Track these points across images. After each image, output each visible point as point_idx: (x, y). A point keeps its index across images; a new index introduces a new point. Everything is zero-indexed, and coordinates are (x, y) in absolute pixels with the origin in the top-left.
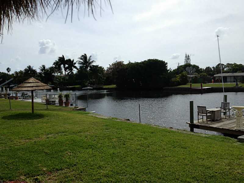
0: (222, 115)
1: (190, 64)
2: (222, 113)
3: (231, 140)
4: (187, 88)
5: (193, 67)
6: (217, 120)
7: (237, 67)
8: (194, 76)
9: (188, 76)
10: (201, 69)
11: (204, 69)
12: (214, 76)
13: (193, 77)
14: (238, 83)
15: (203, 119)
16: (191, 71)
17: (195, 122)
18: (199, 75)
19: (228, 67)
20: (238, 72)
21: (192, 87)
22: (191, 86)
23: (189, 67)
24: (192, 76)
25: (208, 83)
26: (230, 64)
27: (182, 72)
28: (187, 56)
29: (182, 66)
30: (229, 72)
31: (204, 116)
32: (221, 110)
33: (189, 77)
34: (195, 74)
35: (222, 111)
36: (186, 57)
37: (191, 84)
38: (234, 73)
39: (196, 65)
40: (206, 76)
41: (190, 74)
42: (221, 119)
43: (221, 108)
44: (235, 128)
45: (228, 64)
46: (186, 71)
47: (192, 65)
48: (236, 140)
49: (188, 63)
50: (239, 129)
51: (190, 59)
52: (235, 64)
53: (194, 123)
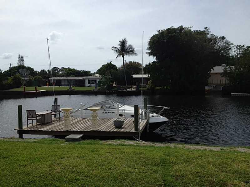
0: (52, 118)
1: (24, 66)
2: (52, 115)
3: (59, 141)
4: (20, 91)
5: (27, 69)
6: (47, 123)
7: (70, 71)
8: (28, 78)
9: (21, 78)
10: (36, 72)
11: (39, 72)
12: (49, 79)
13: (27, 80)
14: (71, 86)
15: (33, 123)
16: (25, 73)
17: (25, 127)
18: (34, 78)
19: (63, 71)
20: (71, 76)
21: (26, 90)
22: (24, 89)
23: (23, 69)
24: (26, 78)
25: (43, 86)
26: (65, 68)
27: (15, 74)
28: (21, 57)
29: (15, 67)
30: (63, 76)
31: (33, 121)
32: (52, 112)
33: (23, 79)
34: (29, 77)
35: (52, 114)
36: (19, 57)
37: (24, 87)
38: (68, 77)
39: (30, 68)
40: (41, 79)
41: (24, 77)
42: (51, 121)
43: (51, 111)
44: (64, 129)
45: (63, 68)
46: (19, 73)
47: (26, 67)
48: (64, 140)
49: (22, 65)
50: (67, 129)
51: (23, 60)
52: (69, 68)
53: (23, 128)
